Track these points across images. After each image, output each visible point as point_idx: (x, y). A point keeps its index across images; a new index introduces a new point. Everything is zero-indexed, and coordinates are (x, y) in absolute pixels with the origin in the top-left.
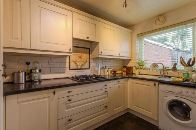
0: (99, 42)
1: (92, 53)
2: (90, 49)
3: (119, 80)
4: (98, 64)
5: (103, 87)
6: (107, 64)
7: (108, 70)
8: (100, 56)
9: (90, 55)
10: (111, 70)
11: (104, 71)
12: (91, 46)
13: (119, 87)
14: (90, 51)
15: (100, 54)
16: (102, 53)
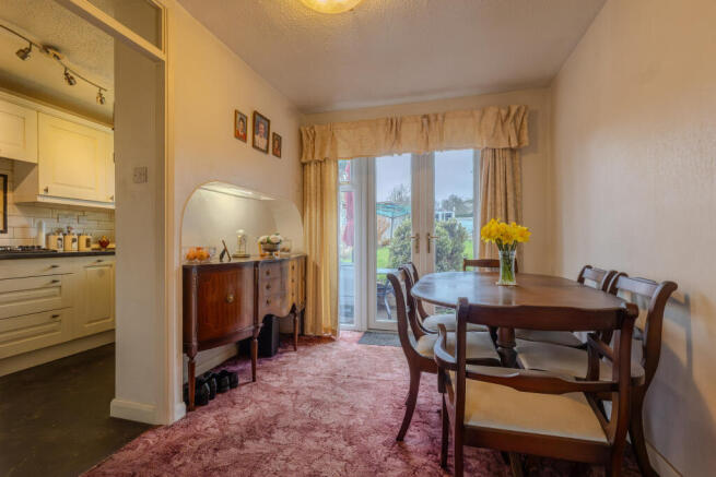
0: (35, 162)
1: (18, 189)
2: (9, 179)
3: (100, 258)
4: (37, 221)
5: (45, 270)
6: (76, 221)
7: (76, 237)
8: (40, 199)
9: (9, 195)
10: (89, 237)
11: (60, 239)
12: (12, 171)
13: (102, 273)
14: (9, 184)
15: (42, 192)
16: (46, 190)
